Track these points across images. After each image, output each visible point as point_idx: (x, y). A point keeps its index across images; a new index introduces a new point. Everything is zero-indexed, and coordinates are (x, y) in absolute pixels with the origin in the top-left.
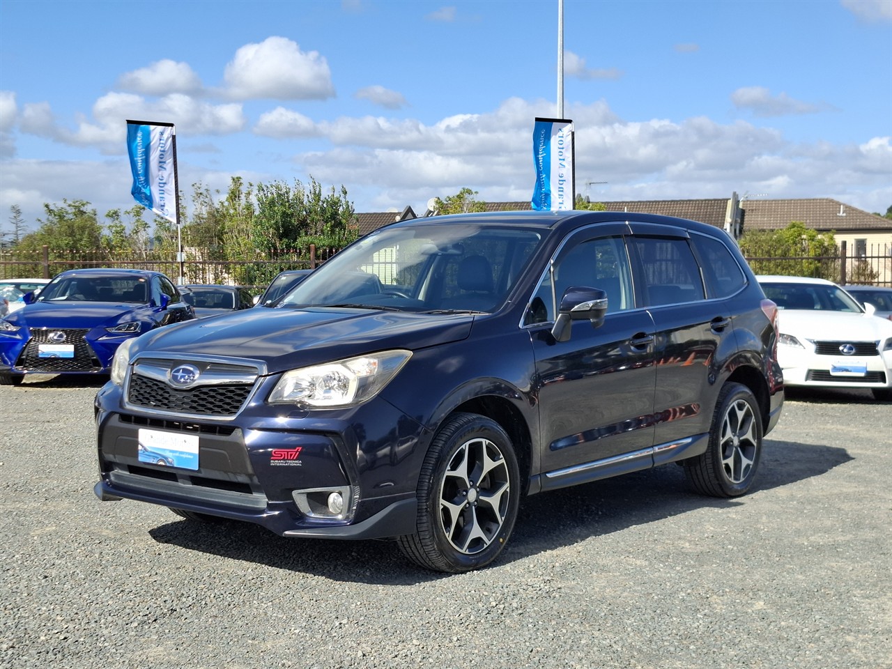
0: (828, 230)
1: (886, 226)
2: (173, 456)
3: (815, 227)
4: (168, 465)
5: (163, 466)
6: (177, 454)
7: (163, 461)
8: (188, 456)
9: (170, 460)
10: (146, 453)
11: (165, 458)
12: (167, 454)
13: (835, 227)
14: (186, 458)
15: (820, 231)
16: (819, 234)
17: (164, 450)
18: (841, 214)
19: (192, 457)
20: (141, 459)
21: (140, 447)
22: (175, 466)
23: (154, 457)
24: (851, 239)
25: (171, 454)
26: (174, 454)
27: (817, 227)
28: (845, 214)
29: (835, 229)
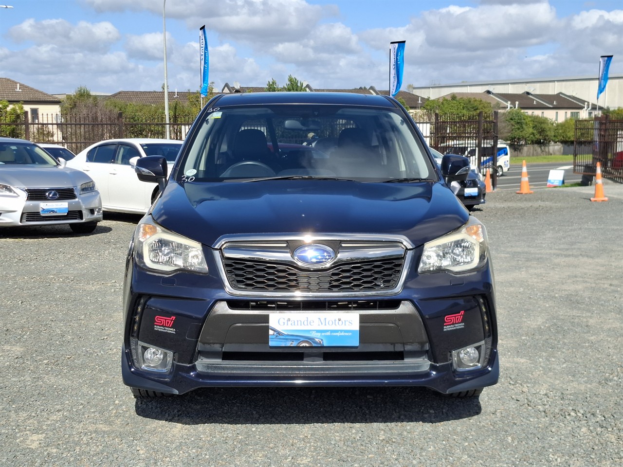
0: (18, 102)
1: (52, 99)
2: (321, 335)
3: (6, 99)
4: (314, 345)
5: (306, 347)
6: (329, 334)
7: (307, 342)
8: (343, 334)
9: (317, 340)
10: (282, 337)
11: (308, 339)
12: (313, 335)
13: (23, 99)
14: (340, 336)
15: (11, 102)
16: (11, 104)
17: (309, 331)
18: (18, 90)
19: (350, 334)
20: (271, 343)
21: (271, 332)
22: (325, 345)
23: (292, 340)
24: (27, 108)
25: (319, 334)
26: (323, 334)
27: (8, 99)
28: (20, 90)
29: (22, 101)
